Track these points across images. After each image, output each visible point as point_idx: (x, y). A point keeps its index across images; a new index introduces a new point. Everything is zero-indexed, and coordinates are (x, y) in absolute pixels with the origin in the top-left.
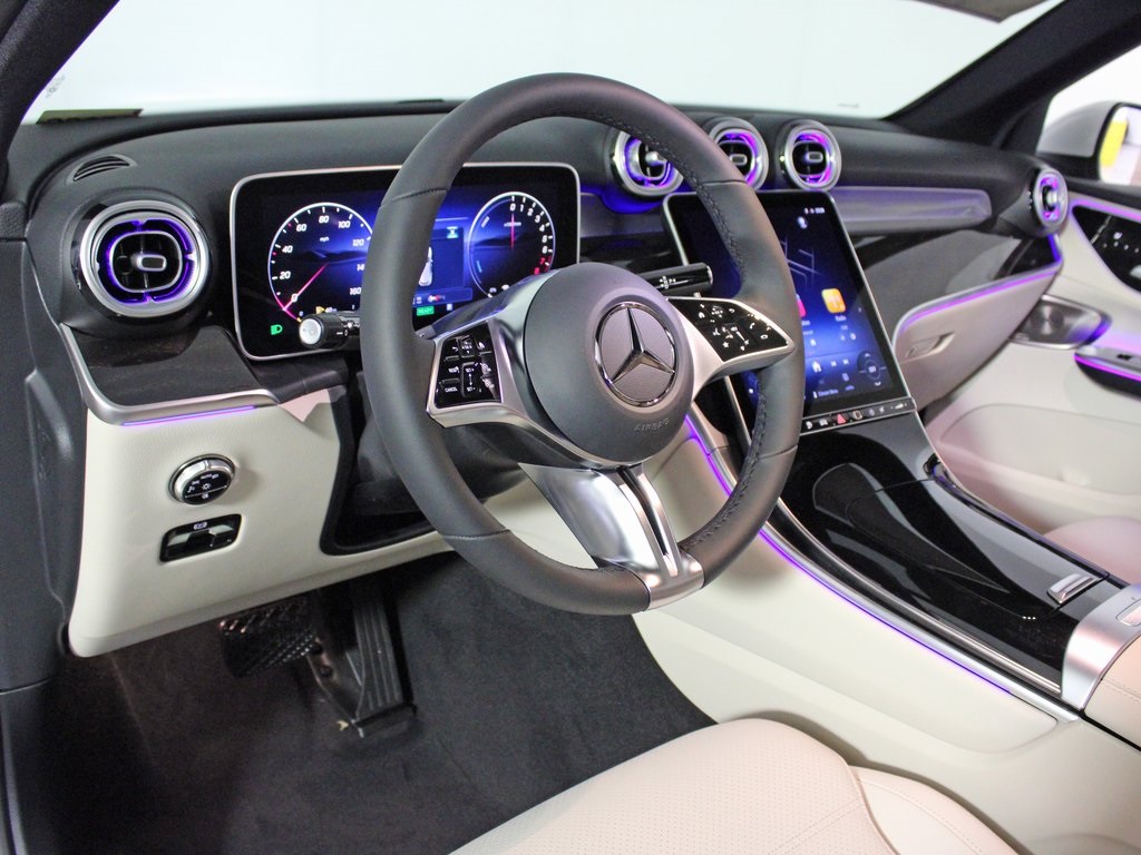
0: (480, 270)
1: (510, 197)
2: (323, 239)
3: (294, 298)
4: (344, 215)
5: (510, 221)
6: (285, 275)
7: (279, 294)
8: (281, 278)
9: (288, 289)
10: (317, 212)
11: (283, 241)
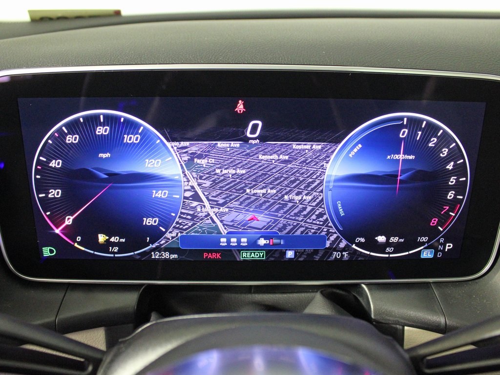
0: (342, 214)
1: (401, 119)
2: (104, 156)
3: (69, 221)
4: (132, 127)
5: (399, 153)
6: (55, 193)
7: (48, 213)
8: (50, 196)
9: (58, 209)
10: (93, 121)
11: (50, 152)
